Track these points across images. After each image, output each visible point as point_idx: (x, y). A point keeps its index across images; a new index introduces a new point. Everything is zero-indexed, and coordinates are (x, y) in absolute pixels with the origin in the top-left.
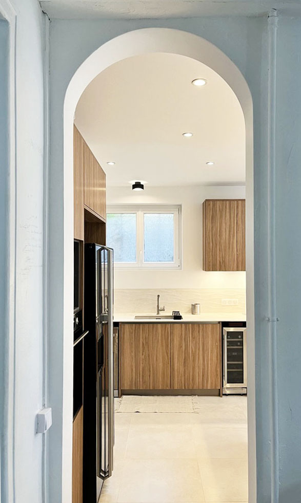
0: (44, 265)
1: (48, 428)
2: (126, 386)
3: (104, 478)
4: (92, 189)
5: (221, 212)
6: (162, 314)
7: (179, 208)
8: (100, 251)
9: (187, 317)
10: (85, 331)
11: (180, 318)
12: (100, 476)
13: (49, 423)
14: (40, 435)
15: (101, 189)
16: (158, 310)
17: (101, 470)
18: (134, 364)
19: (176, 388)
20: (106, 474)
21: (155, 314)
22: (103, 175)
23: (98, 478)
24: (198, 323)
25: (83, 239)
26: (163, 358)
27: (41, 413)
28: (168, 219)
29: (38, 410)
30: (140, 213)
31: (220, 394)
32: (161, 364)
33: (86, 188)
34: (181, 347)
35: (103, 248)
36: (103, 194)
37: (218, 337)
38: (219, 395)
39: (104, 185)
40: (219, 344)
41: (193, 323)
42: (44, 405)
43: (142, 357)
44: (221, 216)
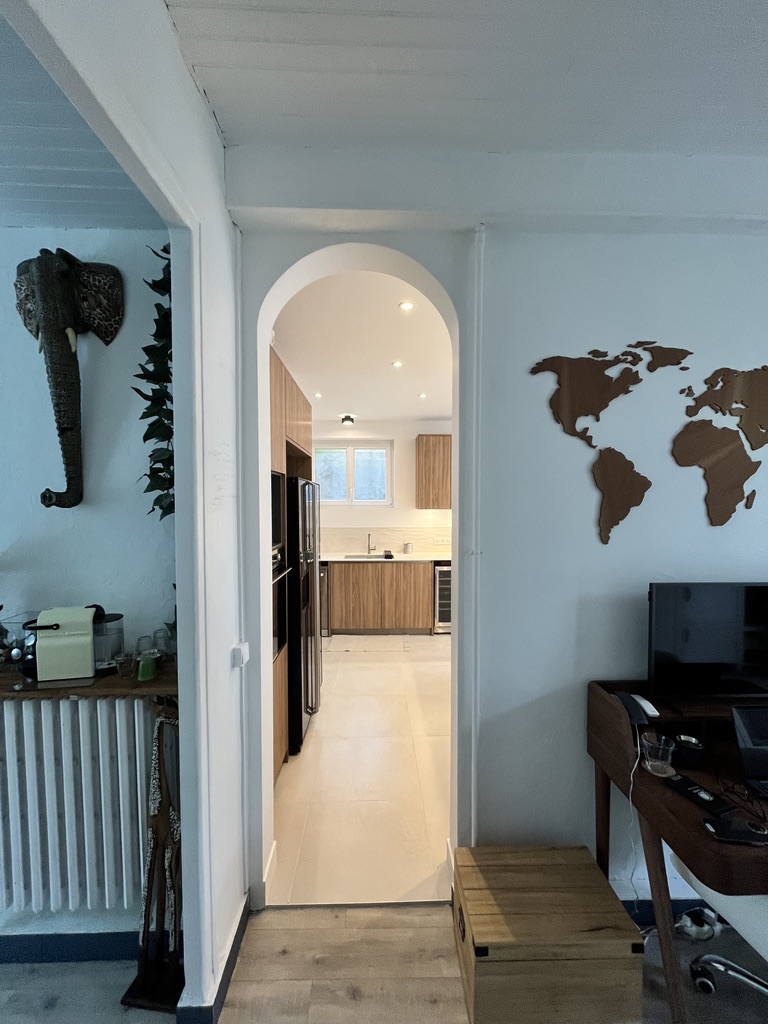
0: (238, 497)
1: (245, 662)
2: (336, 626)
3: (310, 714)
4: (295, 423)
5: (434, 446)
6: (373, 553)
7: (392, 442)
8: (304, 486)
9: (398, 557)
10: (288, 568)
11: (391, 557)
12: (307, 712)
13: (246, 657)
14: (237, 669)
15: (306, 423)
16: (369, 550)
17: (307, 706)
18: (344, 603)
19: (387, 627)
20: (313, 711)
21: (366, 554)
22: (308, 407)
23: (304, 714)
24: (410, 563)
25: (285, 472)
26: (374, 598)
27: (238, 647)
28: (379, 455)
29: (234, 645)
30: (350, 448)
31: (431, 632)
32: (371, 604)
33: (288, 422)
34: (392, 586)
35: (308, 483)
36: (308, 428)
37: (430, 575)
38: (431, 634)
39: (310, 419)
40: (431, 583)
41: (404, 563)
42: (241, 640)
43: (352, 596)
44: (435, 453)
